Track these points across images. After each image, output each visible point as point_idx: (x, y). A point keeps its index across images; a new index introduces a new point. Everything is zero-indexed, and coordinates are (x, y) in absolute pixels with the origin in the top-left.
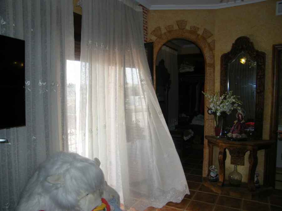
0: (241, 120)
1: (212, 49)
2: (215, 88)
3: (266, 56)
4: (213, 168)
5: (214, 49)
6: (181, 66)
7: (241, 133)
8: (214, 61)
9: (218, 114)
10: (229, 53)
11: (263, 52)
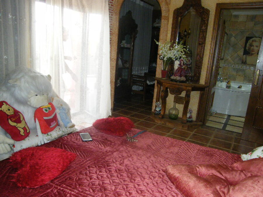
0: (183, 65)
1: (168, 4)
2: (167, 38)
3: (210, 13)
4: (158, 104)
5: (170, 4)
6: (157, 21)
7: (181, 76)
8: (169, 14)
9: (165, 59)
10: (180, 8)
11: (208, 10)
